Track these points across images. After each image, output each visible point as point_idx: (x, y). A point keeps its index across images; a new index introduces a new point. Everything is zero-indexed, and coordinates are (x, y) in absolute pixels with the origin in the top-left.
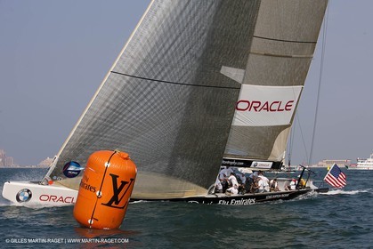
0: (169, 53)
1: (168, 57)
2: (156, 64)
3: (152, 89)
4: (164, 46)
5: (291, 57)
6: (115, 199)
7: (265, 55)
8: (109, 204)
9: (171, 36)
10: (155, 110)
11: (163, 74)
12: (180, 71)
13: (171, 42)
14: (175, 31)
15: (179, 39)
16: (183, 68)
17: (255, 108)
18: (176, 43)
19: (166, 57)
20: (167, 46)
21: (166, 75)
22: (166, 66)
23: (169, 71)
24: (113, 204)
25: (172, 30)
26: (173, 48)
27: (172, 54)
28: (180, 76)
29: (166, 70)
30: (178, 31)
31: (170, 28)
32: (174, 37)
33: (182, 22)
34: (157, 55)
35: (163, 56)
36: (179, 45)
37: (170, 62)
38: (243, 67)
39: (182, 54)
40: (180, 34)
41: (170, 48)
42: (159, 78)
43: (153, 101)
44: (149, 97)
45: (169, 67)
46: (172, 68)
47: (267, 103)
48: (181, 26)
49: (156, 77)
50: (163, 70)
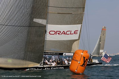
0: (8, 15)
1: (8, 16)
2: (4, 19)
3: (4, 28)
4: (5, 12)
5: (72, 14)
6: (84, 64)
7: (58, 13)
8: (82, 66)
9: (8, 8)
10: (7, 36)
11: (7, 23)
12: (14, 21)
13: (8, 11)
14: (9, 7)
15: (12, 10)
16: (15, 20)
17: (58, 33)
18: (10, 11)
19: (7, 16)
20: (7, 12)
21: (8, 23)
22: (8, 19)
23: (9, 22)
24: (83, 66)
25: (8, 6)
26: (9, 13)
27: (9, 15)
28: (15, 23)
29: (8, 21)
30: (10, 7)
31: (7, 6)
32: (9, 9)
33: (12, 3)
34: (3, 16)
35: (6, 16)
36: (12, 12)
37: (9, 18)
38: (45, 18)
39: (14, 15)
40: (12, 8)
41: (8, 13)
42: (6, 24)
43: (5, 33)
44: (3, 31)
45: (9, 20)
46: (11, 20)
47: (64, 31)
48: (11, 5)
49: (4, 24)
50: (7, 21)
